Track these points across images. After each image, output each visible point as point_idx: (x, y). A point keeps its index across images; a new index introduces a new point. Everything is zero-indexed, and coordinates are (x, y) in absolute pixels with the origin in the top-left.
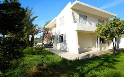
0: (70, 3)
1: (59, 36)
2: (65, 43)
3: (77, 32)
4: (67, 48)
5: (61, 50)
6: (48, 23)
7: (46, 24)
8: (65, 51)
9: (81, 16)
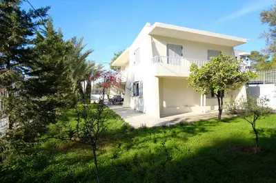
0: (148, 24)
1: (132, 84)
2: (141, 98)
3: (157, 79)
4: (143, 106)
5: (135, 109)
6: (118, 56)
7: (116, 56)
8: (141, 112)
9: (169, 47)
